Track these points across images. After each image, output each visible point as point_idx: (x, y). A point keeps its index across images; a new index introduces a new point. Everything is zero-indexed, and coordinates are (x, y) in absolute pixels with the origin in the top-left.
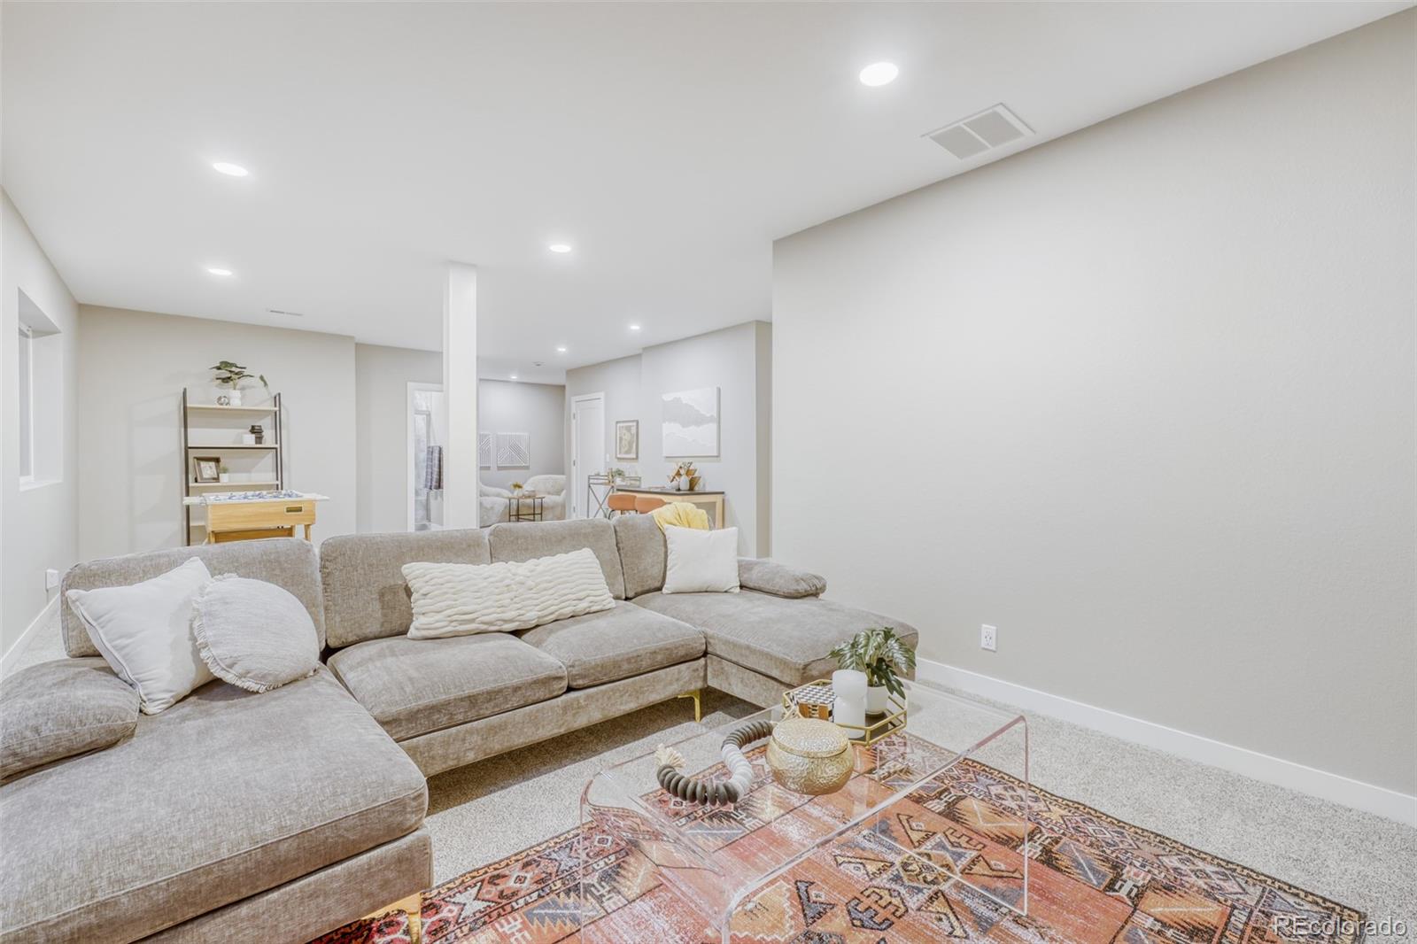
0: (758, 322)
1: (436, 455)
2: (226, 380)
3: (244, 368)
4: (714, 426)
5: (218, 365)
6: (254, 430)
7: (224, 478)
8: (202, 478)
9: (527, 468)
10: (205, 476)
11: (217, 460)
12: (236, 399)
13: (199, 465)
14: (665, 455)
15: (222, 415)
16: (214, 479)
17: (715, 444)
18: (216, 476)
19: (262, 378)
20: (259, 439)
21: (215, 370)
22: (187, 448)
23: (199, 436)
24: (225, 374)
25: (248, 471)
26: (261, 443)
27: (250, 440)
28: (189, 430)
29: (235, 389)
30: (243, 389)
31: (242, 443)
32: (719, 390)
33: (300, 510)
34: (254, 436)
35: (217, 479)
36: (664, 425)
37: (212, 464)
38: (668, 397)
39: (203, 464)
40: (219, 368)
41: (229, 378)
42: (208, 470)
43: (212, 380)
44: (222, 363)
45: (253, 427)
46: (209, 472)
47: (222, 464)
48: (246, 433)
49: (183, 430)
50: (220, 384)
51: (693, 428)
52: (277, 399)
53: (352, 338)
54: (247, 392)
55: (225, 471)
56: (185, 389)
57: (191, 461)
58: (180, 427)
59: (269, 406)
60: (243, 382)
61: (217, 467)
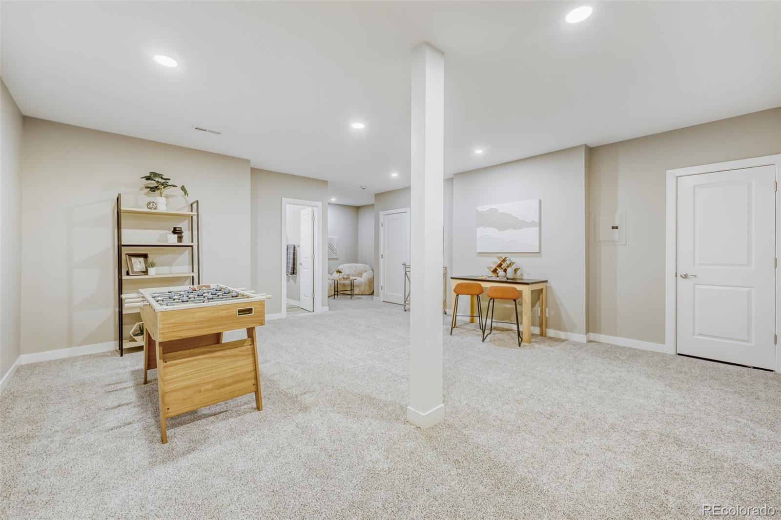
0: (586, 146)
1: (292, 251)
2: (153, 189)
3: (169, 179)
4: (536, 229)
5: (149, 175)
6: (175, 231)
7: (152, 272)
8: (133, 272)
9: (337, 259)
10: (136, 270)
11: (145, 256)
12: (162, 204)
13: (131, 260)
14: (478, 252)
15: (150, 217)
16: (143, 272)
17: (538, 243)
18: (145, 270)
19: (183, 188)
20: (180, 239)
21: (144, 179)
22: (120, 246)
23: (130, 236)
24: (153, 184)
25: (170, 265)
26: (181, 242)
27: (173, 239)
28: (123, 231)
29: (161, 196)
30: (167, 197)
31: (167, 242)
32: (540, 201)
33: (250, 311)
34: (176, 236)
35: (146, 272)
36: (478, 229)
37: (142, 259)
38: (481, 209)
39: (134, 259)
40: (148, 178)
41: (156, 187)
42: (138, 264)
43: (141, 189)
44: (151, 173)
45: (175, 229)
46: (139, 266)
47: (150, 259)
48: (169, 234)
49: (116, 230)
50: (148, 193)
51: (511, 232)
52: (194, 205)
53: (248, 161)
54: (170, 199)
55: (153, 265)
56: (120, 195)
57: (124, 257)
58: (114, 228)
59: (186, 211)
60: (167, 191)
61: (146, 262)
